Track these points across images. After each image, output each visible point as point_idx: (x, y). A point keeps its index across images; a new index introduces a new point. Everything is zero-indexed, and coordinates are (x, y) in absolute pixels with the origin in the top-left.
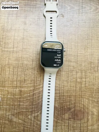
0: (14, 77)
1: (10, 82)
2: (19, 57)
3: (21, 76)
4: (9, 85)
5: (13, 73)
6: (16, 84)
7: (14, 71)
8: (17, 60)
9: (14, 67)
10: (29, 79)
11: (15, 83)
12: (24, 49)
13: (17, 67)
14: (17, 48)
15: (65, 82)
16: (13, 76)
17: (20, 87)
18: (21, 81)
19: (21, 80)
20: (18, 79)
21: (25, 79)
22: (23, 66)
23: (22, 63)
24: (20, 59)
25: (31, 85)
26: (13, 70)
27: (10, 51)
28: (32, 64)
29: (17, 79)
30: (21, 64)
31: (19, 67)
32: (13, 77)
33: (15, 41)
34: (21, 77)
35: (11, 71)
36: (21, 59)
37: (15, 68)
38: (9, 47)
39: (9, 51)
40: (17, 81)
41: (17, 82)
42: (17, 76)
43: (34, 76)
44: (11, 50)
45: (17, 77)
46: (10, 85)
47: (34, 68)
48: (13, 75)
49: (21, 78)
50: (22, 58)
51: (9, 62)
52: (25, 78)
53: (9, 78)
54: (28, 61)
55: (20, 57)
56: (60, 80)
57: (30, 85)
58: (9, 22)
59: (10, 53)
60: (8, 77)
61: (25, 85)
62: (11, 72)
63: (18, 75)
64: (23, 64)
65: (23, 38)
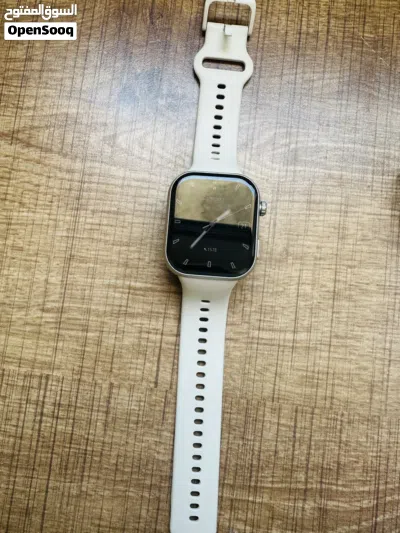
0: (296, 452)
3: (324, 449)
9: (296, 411)
10: (357, 462)
11: (302, 476)
12: (337, 337)
13: (310, 410)
14: (309, 330)
16: (294, 446)
17: (321, 496)
20: (312, 459)
21: (339, 464)
22: (331, 408)
23: (329, 393)
24: (320, 376)
27: (282, 343)
28: (370, 403)
29: (308, 460)
30: (325, 399)
31: (316, 411)
33: (302, 304)
34: (324, 453)
36: (325, 377)
38: (276, 327)
40: (307, 469)
42: (310, 447)
43: (375, 449)
45: (309, 454)
46: (280, 485)
47: (377, 419)
48: (295, 442)
51: (277, 387)
53: (276, 452)
55: (321, 368)
57: (361, 489)
60: (273, 448)
61: (340, 488)
62: (283, 429)
63: (313, 443)
64: (332, 398)
65: (335, 294)
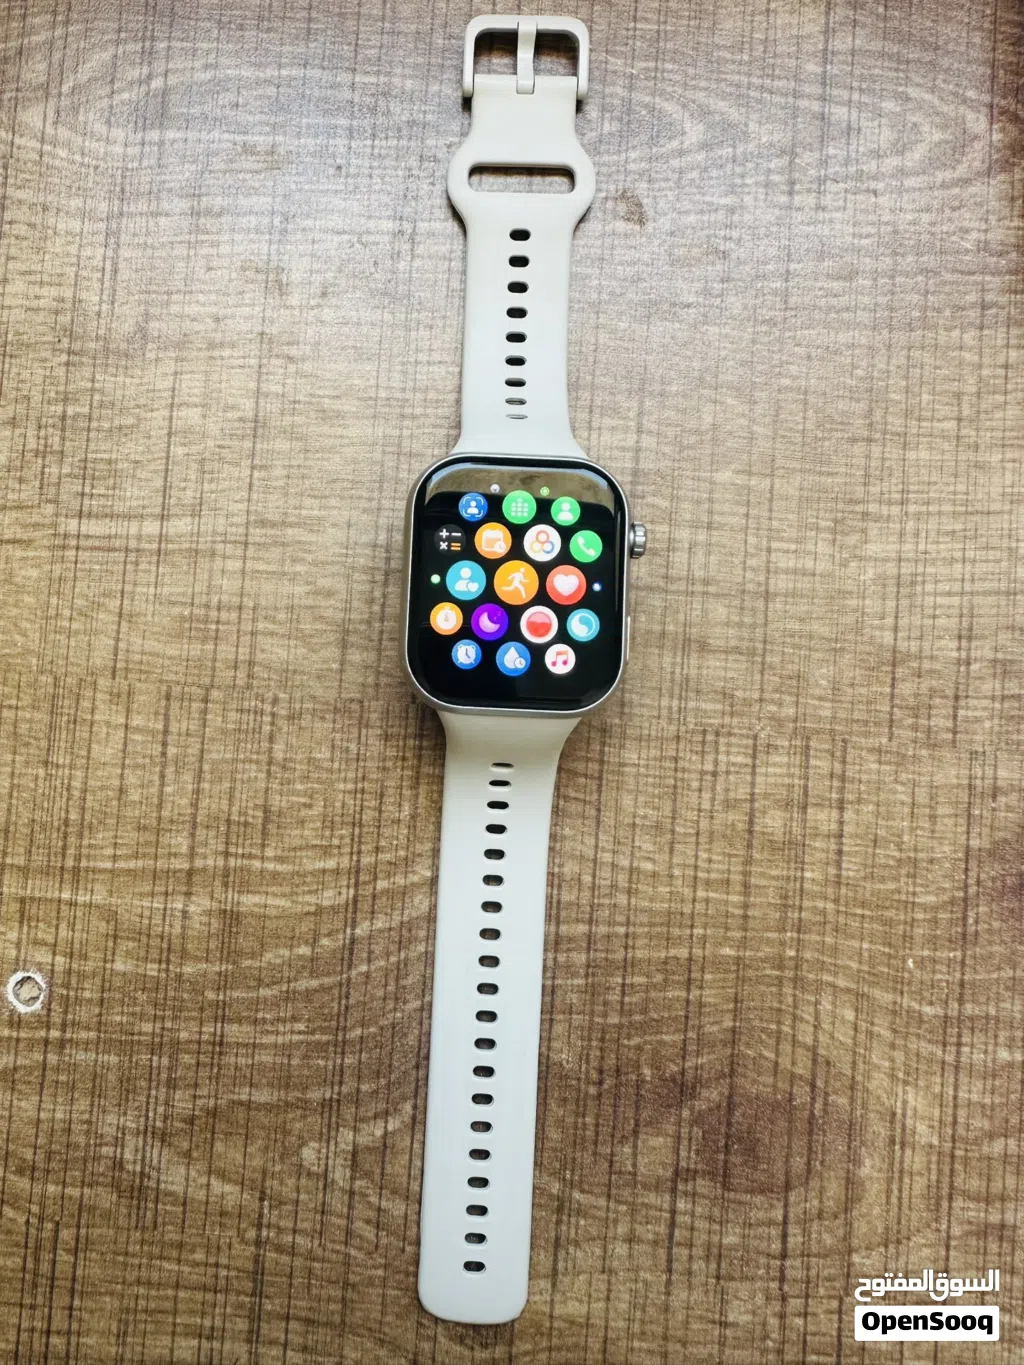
0: (168, 789)
1: (130, 836)
2: (215, 600)
3: (234, 780)
4: (122, 864)
5: (164, 754)
6: (184, 849)
7: (174, 727)
8: (199, 624)
9: (168, 698)
10: (309, 806)
11: (181, 843)
12: (263, 523)
13: (200, 692)
14: (196, 512)
15: (646, 844)
16: (162, 776)
17: (226, 885)
18: (231, 829)
19: (235, 817)
20: (204, 803)
21: (266, 810)
22: (249, 687)
23: (244, 653)
24: (224, 615)
25: (331, 864)
26: (160, 726)
27: (133, 544)
28: (341, 671)
29: (195, 805)
30: (236, 668)
31: (215, 694)
32: (154, 790)
33: (178, 451)
34: (232, 789)
35: (138, 730)
36: (234, 615)
37: (175, 705)
38: (119, 507)
39: (118, 543)
40: (194, 825)
41: (193, 835)
42: (199, 776)
43: (351, 775)
44: (139, 538)
45: (197, 792)
46: (132, 864)
47: (355, 706)
48: (164, 765)
49: (231, 799)
50: (247, 615)
51: (122, 645)
52: (276, 801)
53: (122, 791)
54: (304, 638)
55: (225, 598)
56: (598, 823)
57: (320, 865)
58: (122, 265)
59: (137, 564)
60: (116, 783)
61: (270, 866)
62: (138, 737)
63: (206, 767)
64: (251, 663)
65: (258, 426)
